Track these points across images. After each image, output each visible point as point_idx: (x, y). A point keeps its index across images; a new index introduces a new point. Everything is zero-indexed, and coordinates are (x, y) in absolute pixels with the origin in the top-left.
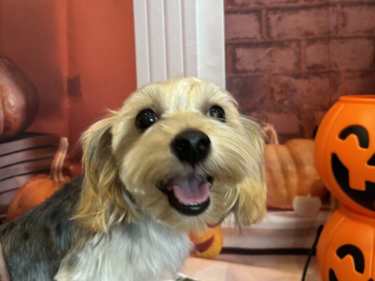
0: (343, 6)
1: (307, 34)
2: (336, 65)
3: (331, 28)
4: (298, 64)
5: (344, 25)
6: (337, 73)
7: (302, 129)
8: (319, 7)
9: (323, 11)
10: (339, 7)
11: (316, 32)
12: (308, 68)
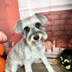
0: (54, 20)
1: (48, 25)
2: (53, 30)
3: (52, 24)
4: (47, 30)
5: (54, 23)
6: (53, 31)
7: (48, 40)
8: (50, 20)
9: (51, 21)
10: (53, 21)
11: (50, 25)
12: (49, 30)
